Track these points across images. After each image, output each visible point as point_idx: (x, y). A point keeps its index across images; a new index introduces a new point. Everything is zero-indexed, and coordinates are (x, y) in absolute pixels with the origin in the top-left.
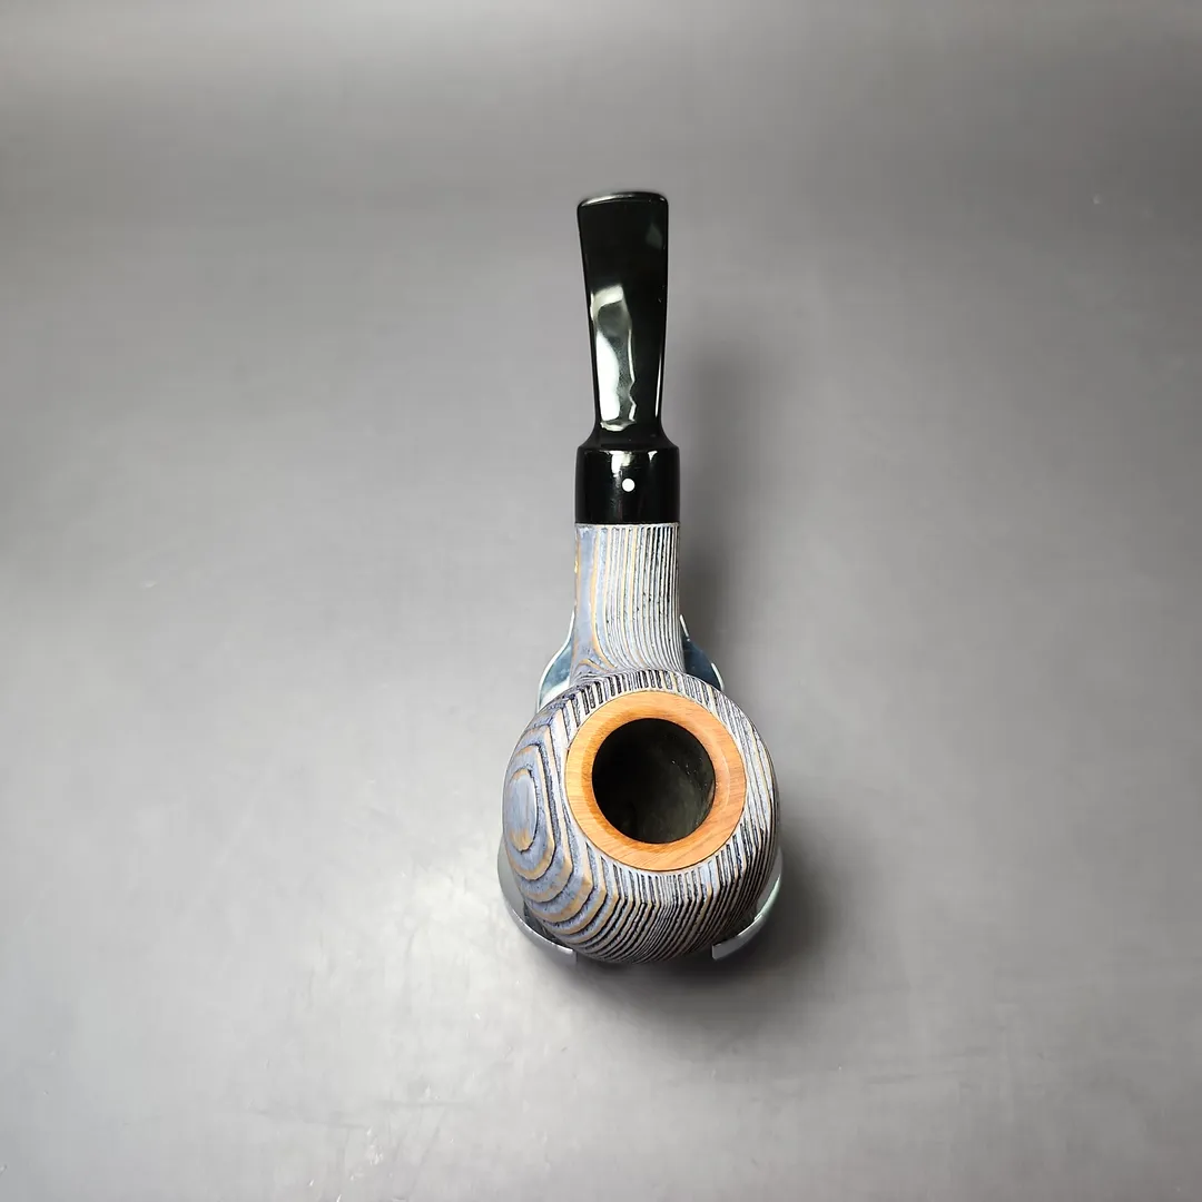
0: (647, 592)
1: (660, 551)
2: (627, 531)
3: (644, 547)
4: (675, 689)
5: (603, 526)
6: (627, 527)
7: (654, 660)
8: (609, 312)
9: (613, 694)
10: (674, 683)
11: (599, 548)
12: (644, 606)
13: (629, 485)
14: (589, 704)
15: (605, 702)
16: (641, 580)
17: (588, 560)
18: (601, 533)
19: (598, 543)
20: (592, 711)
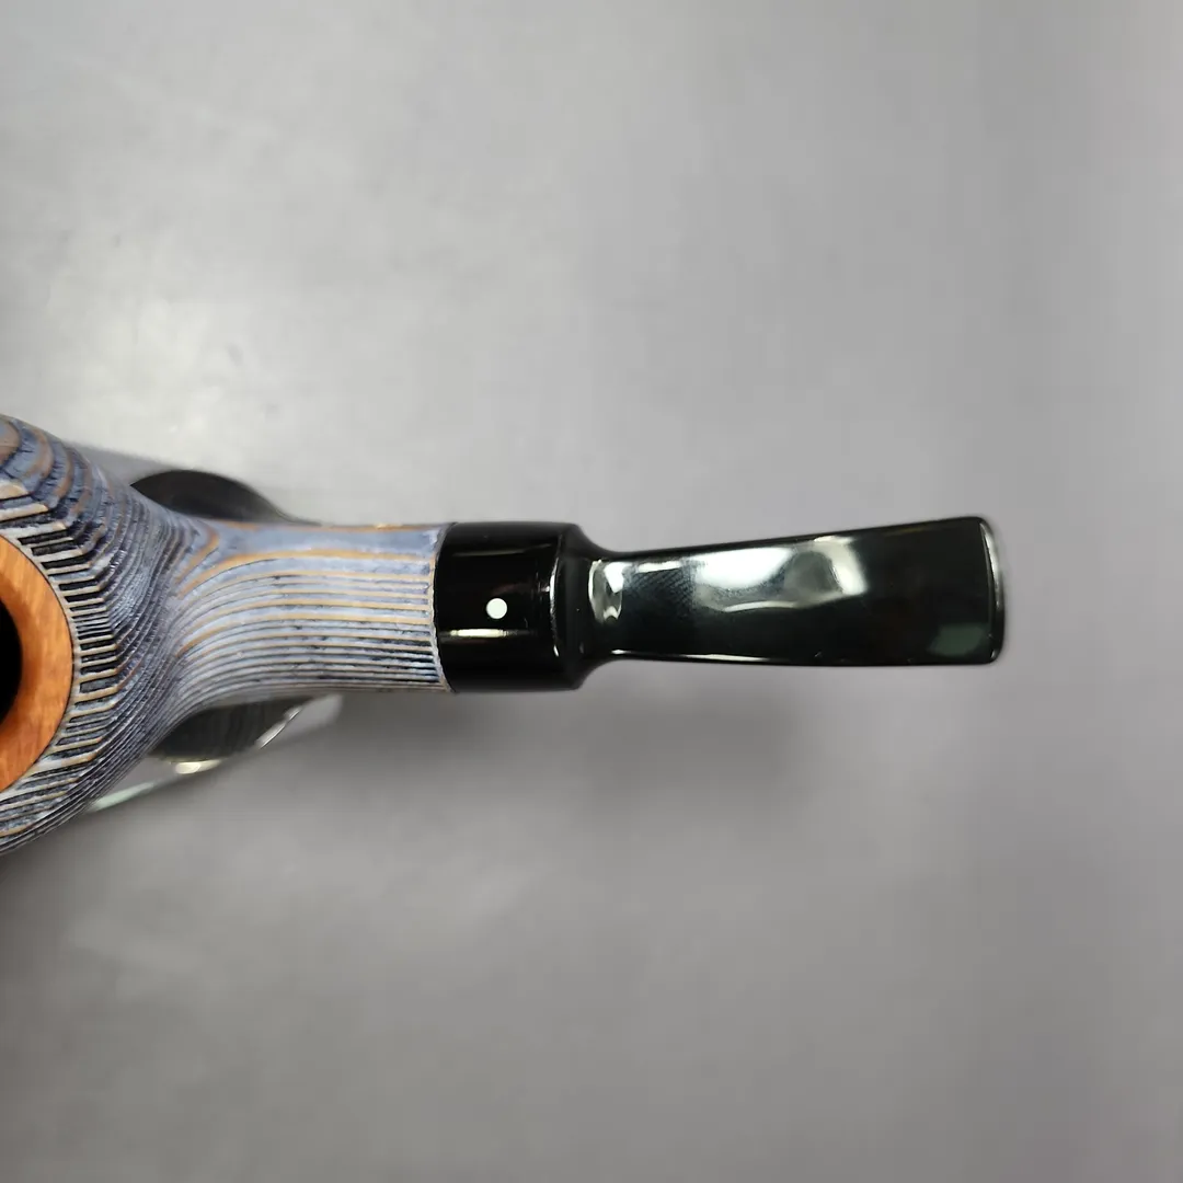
0: (327, 642)
1: (396, 662)
2: (424, 607)
3: (398, 636)
4: (79, 696)
5: (433, 567)
6: (430, 609)
7: (211, 656)
8: (820, 572)
9: (63, 587)
10: (92, 695)
11: (397, 563)
12: (305, 637)
13: (497, 608)
14: (40, 544)
15: (46, 572)
16: (344, 632)
17: (382, 544)
18: (421, 563)
19: (406, 561)
20: (27, 550)
